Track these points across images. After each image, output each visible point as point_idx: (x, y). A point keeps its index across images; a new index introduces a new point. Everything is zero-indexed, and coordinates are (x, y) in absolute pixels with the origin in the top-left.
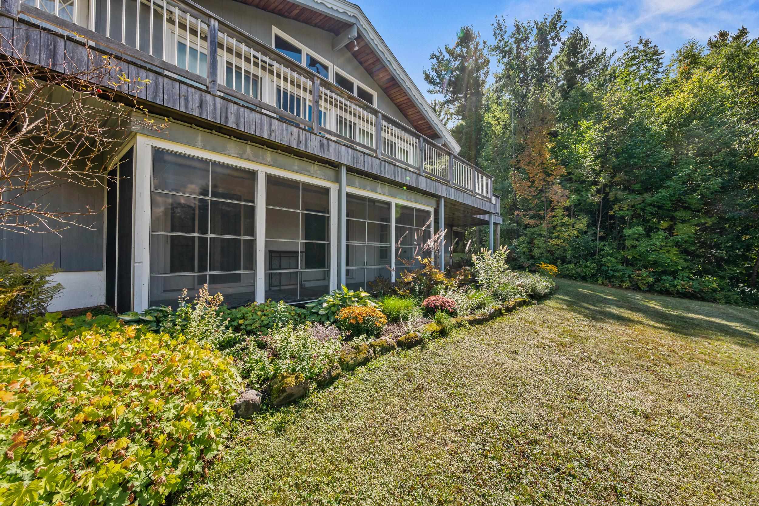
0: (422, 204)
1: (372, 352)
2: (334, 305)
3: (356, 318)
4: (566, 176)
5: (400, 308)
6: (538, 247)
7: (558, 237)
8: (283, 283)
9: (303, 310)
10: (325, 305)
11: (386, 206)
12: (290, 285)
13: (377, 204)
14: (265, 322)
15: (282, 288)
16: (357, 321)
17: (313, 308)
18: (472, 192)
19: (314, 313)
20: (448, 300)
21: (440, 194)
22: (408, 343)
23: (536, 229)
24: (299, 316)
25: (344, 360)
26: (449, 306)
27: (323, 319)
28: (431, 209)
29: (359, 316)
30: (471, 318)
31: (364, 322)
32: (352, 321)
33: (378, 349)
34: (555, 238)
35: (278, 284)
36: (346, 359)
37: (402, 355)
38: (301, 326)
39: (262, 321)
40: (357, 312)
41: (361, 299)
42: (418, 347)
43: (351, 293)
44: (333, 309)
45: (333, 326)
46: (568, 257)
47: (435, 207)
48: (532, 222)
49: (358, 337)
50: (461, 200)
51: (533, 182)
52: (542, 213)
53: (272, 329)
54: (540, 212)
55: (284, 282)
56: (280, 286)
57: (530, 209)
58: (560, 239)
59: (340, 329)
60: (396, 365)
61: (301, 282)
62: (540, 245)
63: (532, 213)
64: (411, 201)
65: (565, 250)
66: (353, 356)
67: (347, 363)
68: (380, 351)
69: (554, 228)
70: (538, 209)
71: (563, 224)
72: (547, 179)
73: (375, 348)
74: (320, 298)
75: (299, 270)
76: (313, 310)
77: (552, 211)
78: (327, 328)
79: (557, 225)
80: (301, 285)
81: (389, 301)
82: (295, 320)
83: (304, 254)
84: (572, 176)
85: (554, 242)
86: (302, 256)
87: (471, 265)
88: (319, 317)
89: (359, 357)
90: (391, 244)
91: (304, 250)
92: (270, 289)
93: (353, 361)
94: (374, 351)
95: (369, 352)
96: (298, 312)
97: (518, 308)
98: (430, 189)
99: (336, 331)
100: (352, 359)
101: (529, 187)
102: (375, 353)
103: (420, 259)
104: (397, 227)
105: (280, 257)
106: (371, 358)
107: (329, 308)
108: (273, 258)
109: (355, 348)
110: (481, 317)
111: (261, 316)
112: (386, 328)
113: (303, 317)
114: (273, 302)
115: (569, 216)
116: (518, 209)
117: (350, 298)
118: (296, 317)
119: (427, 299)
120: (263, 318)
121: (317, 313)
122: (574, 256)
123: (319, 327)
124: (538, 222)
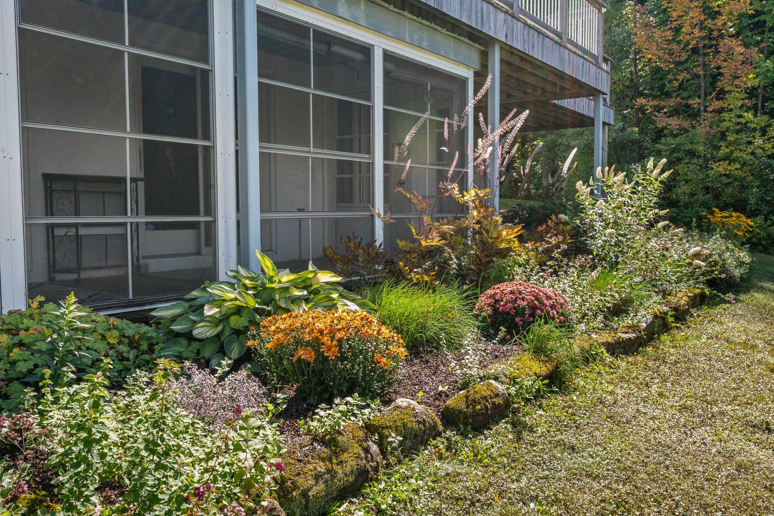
0: (446, 57)
1: (374, 448)
2: (239, 310)
3: (315, 344)
4: (752, 17)
5: (425, 315)
6: (687, 181)
7: (728, 158)
8: (84, 264)
9: (144, 328)
10: (210, 311)
11: (358, 56)
12: (106, 267)
13: (336, 49)
14: (23, 367)
15: (84, 275)
16: (319, 354)
17: (173, 319)
18: (559, 36)
19: (178, 335)
20: (550, 291)
21: (491, 33)
22: (476, 415)
23: (681, 139)
24: (133, 344)
25: (295, 487)
26: (553, 307)
27: (206, 353)
28: (468, 73)
29: (326, 339)
30: (607, 337)
31: (342, 358)
32: (303, 353)
33: (395, 439)
34: (724, 160)
35: (73, 265)
36: (300, 481)
37: (466, 453)
38: (142, 376)
39: (13, 363)
40: (320, 325)
41: (316, 292)
42: (503, 426)
43: (286, 277)
44: (235, 321)
45: (243, 373)
46: (752, 201)
47: (478, 67)
48: (674, 123)
49: (330, 402)
50: (537, 54)
51: (677, 30)
52: (694, 102)
53: (38, 389)
54: (691, 102)
55: (89, 258)
56: (79, 269)
57: (668, 95)
58: (734, 161)
59: (264, 382)
60: (457, 489)
61: (136, 258)
62: (690, 176)
63: (672, 102)
64: (420, 47)
65: (744, 188)
66: (321, 467)
67: (305, 494)
68: (401, 443)
69: (723, 136)
70: (685, 94)
71: (743, 128)
72: (709, 23)
73: (382, 438)
74: (195, 293)
75: (129, 219)
76: (175, 328)
77: (718, 99)
78: (221, 378)
79: (728, 129)
80: (137, 268)
81: (392, 297)
82: (122, 358)
83: (141, 185)
84: (762, 18)
85: (720, 168)
86: (135, 191)
87: (578, 209)
88: (195, 346)
89: (338, 469)
90: (373, 158)
91: (141, 175)
92: (52, 280)
93: (321, 486)
94: (381, 444)
95: (367, 450)
96: (130, 332)
97: (693, 311)
98: (470, 17)
99: (254, 386)
100: (318, 477)
101: (669, 42)
102: (383, 452)
103: (456, 191)
104: (386, 113)
105: (77, 194)
106: (376, 469)
107: (224, 319)
108: (56, 195)
109: (323, 442)
110: (632, 335)
111: (10, 349)
112: (403, 371)
113: (144, 346)
114: (50, 307)
115: (755, 109)
116: (641, 94)
117: (286, 289)
118: (123, 348)
119: (490, 292)
120: (16, 353)
121: (189, 336)
122: (762, 199)
123: (198, 376)
124: (686, 124)
